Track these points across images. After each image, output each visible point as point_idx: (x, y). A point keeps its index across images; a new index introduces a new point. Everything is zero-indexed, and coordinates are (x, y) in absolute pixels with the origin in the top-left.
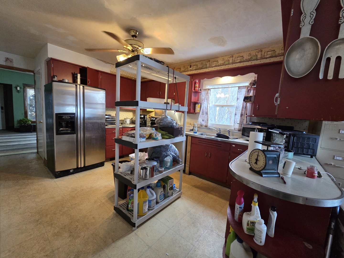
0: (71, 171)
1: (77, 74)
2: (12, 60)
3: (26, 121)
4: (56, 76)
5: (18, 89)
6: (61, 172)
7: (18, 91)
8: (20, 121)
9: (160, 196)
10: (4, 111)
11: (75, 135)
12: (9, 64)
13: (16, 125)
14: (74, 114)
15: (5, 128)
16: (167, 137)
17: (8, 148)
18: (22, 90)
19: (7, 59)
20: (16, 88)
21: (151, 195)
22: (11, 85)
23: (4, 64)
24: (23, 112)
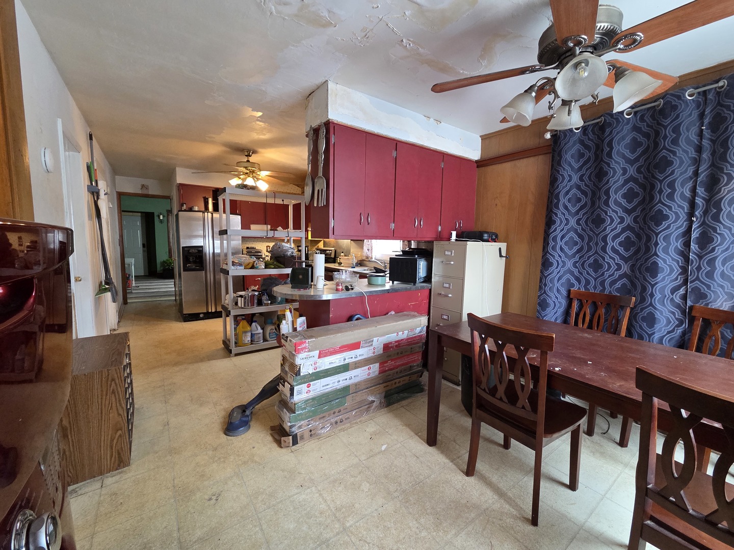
0: (201, 316)
1: (208, 199)
2: (148, 186)
3: (171, 263)
4: (185, 204)
5: (161, 217)
6: (190, 315)
7: (161, 221)
8: (164, 263)
9: (270, 333)
10: (146, 249)
11: (204, 272)
12: (145, 192)
13: (159, 268)
14: (202, 247)
15: (148, 274)
16: (273, 267)
17: (146, 295)
18: (166, 219)
19: (143, 186)
20: (159, 217)
21: (256, 329)
22: (153, 213)
23: (140, 192)
24: (168, 250)
